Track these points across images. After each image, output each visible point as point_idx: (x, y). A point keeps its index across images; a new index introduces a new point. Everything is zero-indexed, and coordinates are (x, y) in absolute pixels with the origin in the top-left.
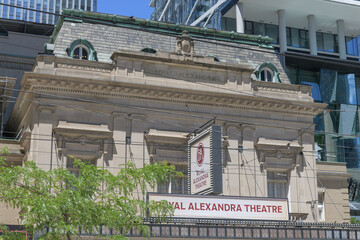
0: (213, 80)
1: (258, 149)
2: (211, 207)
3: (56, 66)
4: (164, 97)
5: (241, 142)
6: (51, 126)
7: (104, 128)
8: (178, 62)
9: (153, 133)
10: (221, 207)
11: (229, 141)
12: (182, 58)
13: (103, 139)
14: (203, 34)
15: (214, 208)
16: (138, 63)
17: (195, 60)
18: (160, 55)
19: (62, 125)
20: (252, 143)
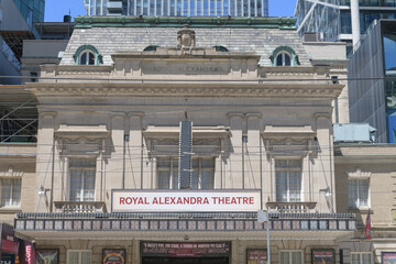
0: (216, 71)
1: (265, 138)
2: (176, 201)
3: (57, 74)
4: (161, 93)
5: (245, 132)
6: (52, 130)
7: (102, 129)
8: (176, 57)
9: (151, 129)
10: (187, 201)
11: (232, 132)
12: (179, 53)
13: (101, 139)
14: (216, 23)
15: (180, 201)
16: (136, 62)
17: (194, 53)
18: (159, 52)
19: (63, 129)
20: (258, 132)
